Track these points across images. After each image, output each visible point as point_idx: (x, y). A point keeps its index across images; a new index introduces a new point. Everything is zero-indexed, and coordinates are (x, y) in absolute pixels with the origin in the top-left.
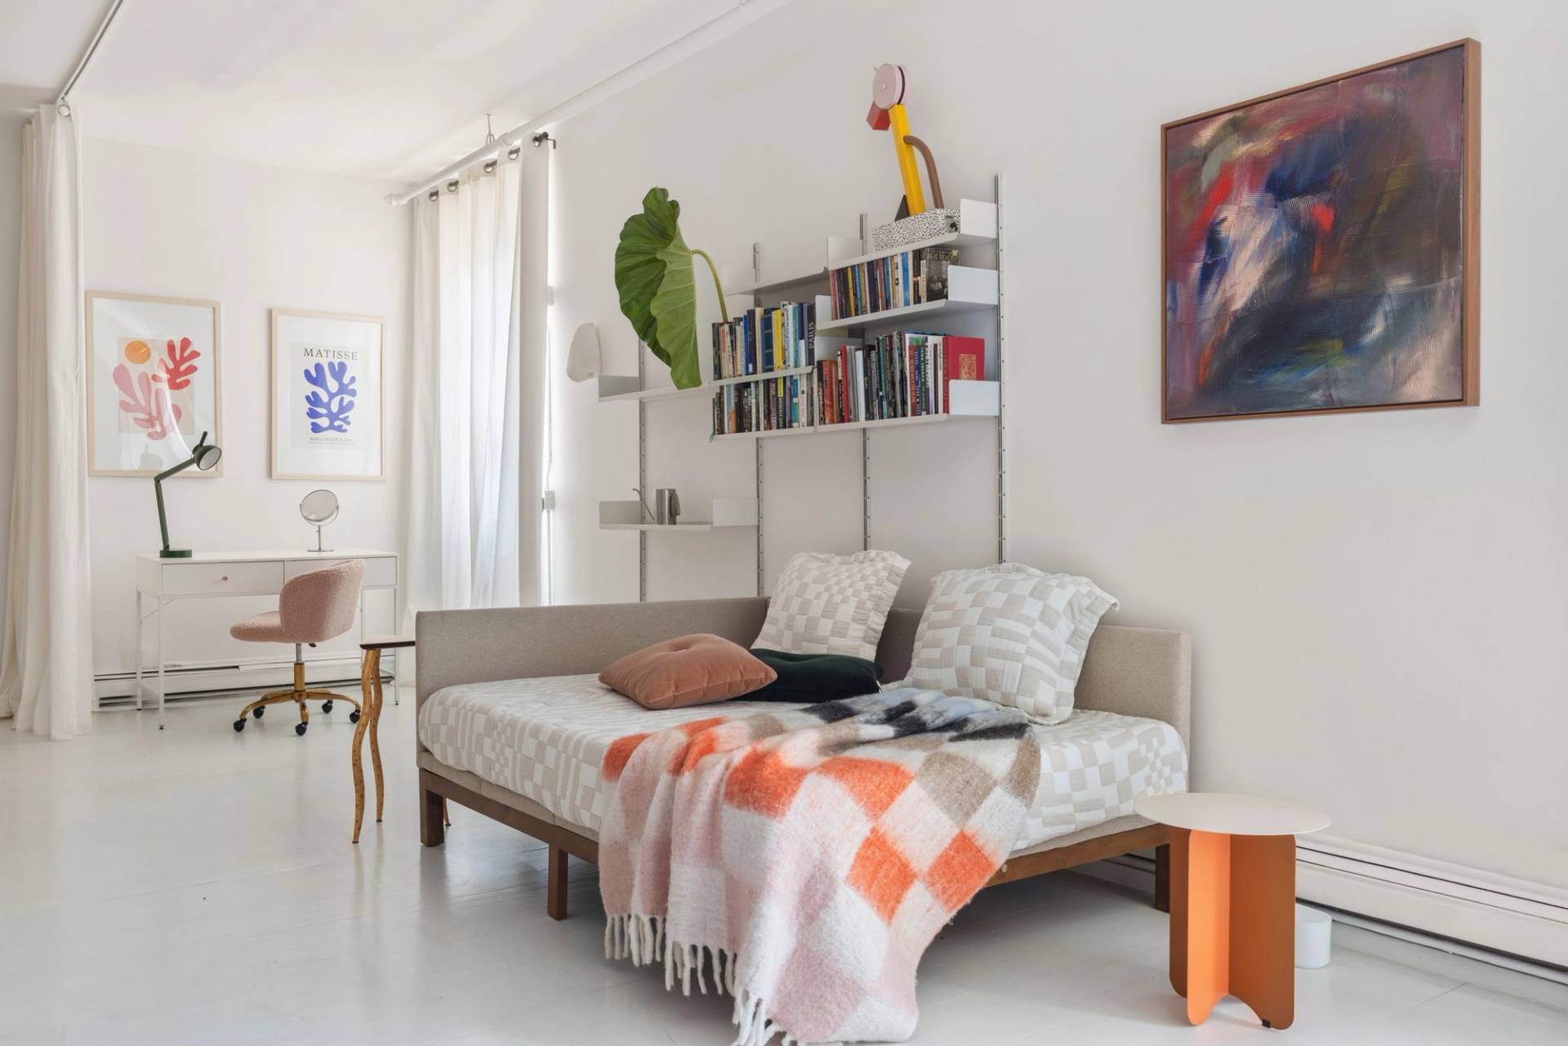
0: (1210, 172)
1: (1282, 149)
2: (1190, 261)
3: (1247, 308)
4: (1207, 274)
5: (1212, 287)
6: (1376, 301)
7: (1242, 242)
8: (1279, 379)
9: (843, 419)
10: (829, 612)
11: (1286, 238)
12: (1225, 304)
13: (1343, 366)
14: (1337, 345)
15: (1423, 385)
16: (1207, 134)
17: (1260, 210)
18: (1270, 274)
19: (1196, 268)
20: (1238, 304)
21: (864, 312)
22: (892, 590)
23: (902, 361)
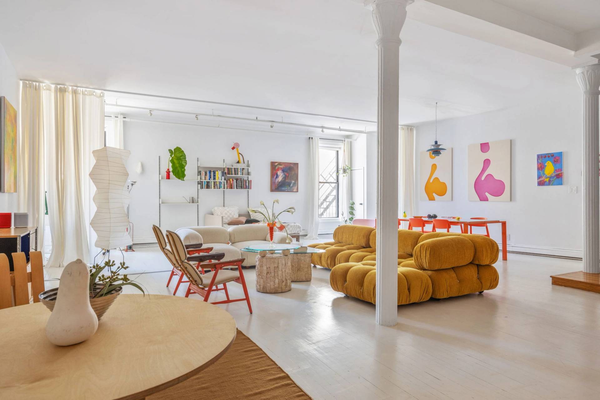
0: (277, 168)
1: (284, 167)
2: (274, 176)
3: (280, 182)
4: (276, 178)
5: (277, 179)
6: (291, 183)
7: (280, 175)
8: (283, 189)
9: (232, 188)
10: (234, 214)
11: (284, 176)
12: (278, 181)
13: (289, 188)
14: (288, 186)
15: (295, 190)
16: (276, 164)
17: (282, 173)
18: (282, 179)
19: (275, 177)
20: (279, 181)
21: (233, 174)
22: (238, 211)
23: (243, 182)
